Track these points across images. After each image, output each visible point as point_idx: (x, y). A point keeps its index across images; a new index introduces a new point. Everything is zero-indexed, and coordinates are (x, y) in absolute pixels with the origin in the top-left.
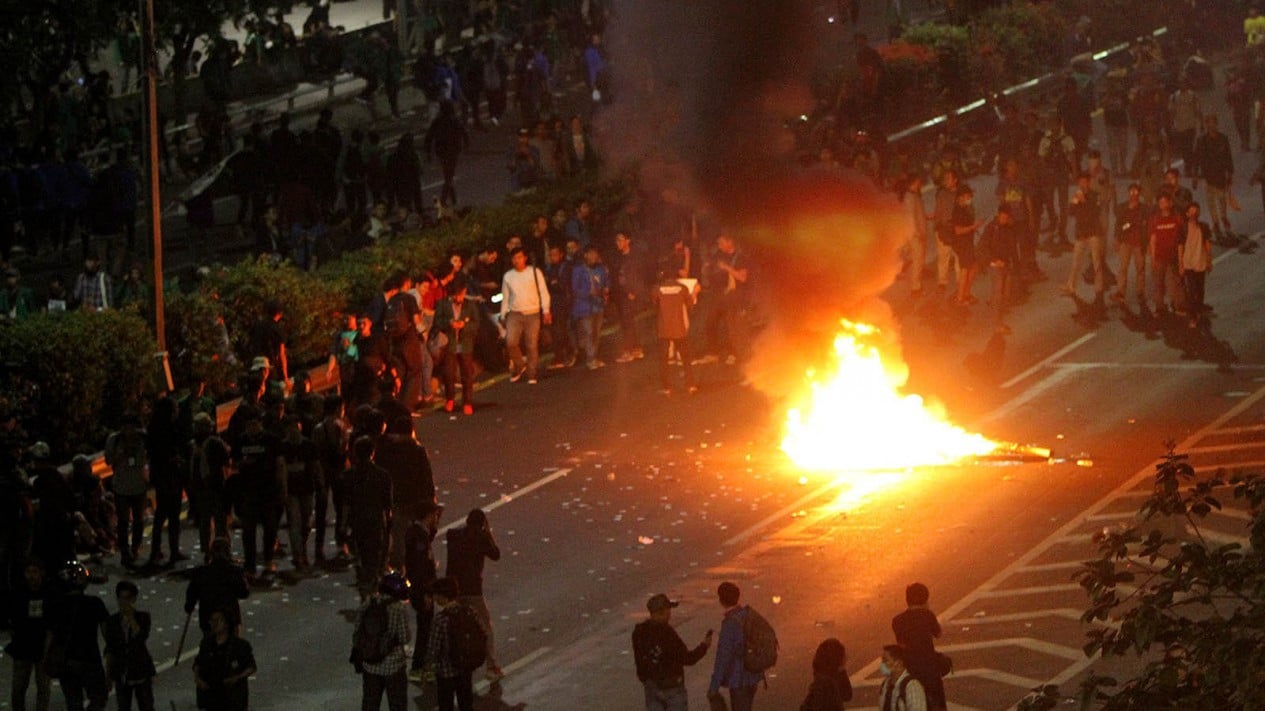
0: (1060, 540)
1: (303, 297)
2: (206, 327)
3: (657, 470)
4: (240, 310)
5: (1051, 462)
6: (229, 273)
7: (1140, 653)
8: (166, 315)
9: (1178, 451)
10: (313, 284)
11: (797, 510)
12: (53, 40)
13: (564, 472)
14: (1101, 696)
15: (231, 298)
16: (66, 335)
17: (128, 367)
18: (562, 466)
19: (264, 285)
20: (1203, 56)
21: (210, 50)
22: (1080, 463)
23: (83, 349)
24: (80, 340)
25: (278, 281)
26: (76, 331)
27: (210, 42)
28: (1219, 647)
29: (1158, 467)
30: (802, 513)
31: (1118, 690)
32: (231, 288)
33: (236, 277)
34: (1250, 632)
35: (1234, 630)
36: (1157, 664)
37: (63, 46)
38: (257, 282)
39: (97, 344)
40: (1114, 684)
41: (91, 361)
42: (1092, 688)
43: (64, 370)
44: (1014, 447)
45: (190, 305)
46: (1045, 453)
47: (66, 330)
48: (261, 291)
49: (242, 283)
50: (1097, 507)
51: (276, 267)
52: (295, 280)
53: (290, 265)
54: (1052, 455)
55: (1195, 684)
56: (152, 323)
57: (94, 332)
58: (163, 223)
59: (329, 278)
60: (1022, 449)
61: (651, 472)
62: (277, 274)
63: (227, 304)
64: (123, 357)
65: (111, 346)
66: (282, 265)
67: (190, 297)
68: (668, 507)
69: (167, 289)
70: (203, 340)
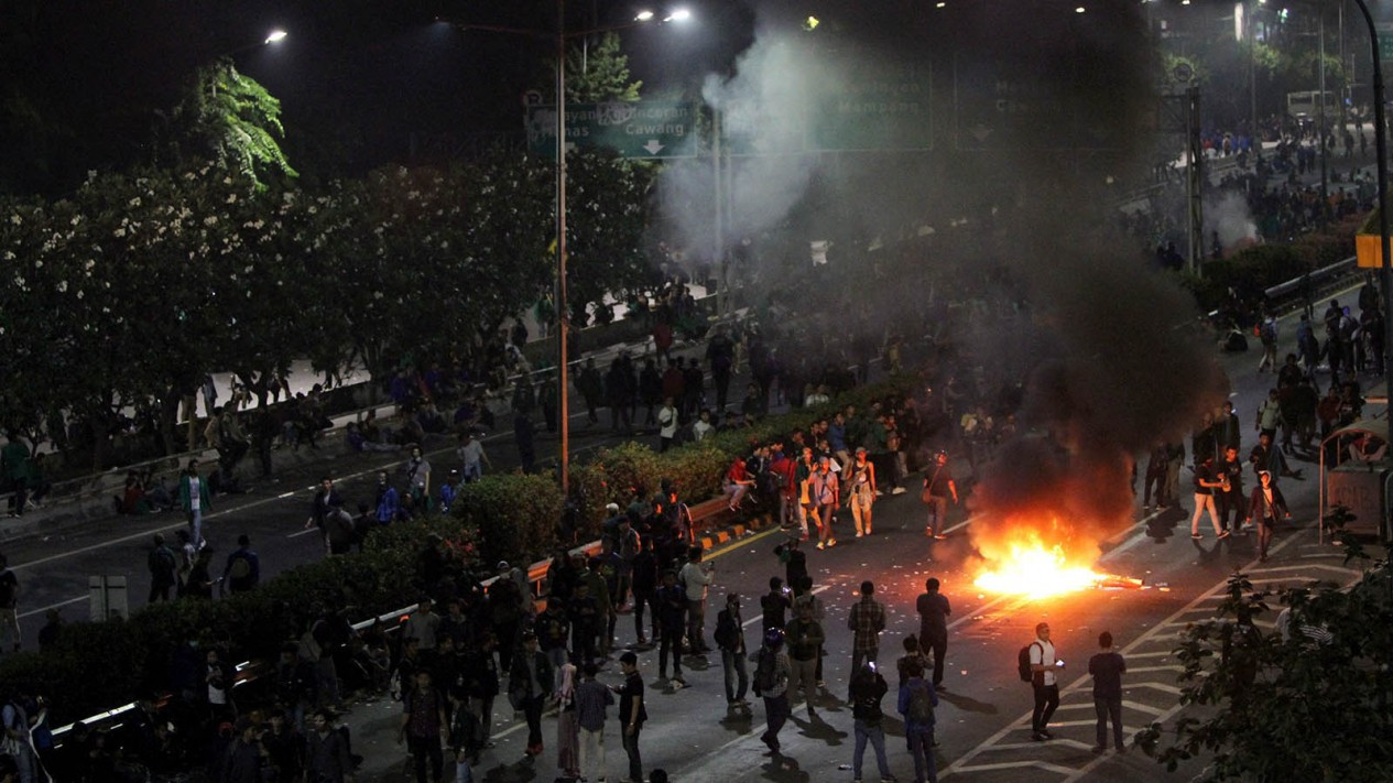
0: (1149, 638)
1: (657, 470)
2: (595, 488)
3: (886, 588)
4: (616, 477)
5: (1143, 588)
6: (611, 455)
7: (1214, 703)
8: (569, 479)
9: (1241, 572)
10: (664, 462)
11: (977, 616)
12: (495, 302)
13: (826, 588)
14: (1189, 731)
15: (612, 469)
16: (505, 491)
17: (545, 512)
18: (826, 584)
19: (633, 462)
20: (1241, 330)
21: (596, 312)
22: (1162, 589)
23: (516, 499)
24: (514, 493)
25: (642, 459)
26: (512, 487)
27: (597, 307)
28: (1267, 701)
29: (1229, 582)
30: (981, 617)
31: (1200, 727)
32: (612, 462)
33: (616, 456)
34: (1287, 691)
35: (1278, 689)
36: (1224, 710)
37: (502, 306)
38: (628, 460)
39: (525, 496)
40: (1198, 723)
41: (521, 507)
42: (1184, 725)
43: (503, 513)
44: (1119, 578)
45: (585, 474)
46: (1139, 582)
47: (506, 487)
48: (631, 465)
49: (619, 460)
50: (1173, 618)
51: (641, 450)
52: (653, 459)
53: (651, 449)
54: (1143, 583)
55: (1252, 724)
56: (561, 484)
57: (524, 489)
58: (569, 420)
59: (674, 458)
60: (1124, 579)
61: (882, 589)
62: (642, 455)
63: (609, 473)
64: (542, 506)
65: (534, 498)
66: (644, 449)
67: (585, 469)
68: (893, 611)
69: (570, 461)
70: (593, 496)
